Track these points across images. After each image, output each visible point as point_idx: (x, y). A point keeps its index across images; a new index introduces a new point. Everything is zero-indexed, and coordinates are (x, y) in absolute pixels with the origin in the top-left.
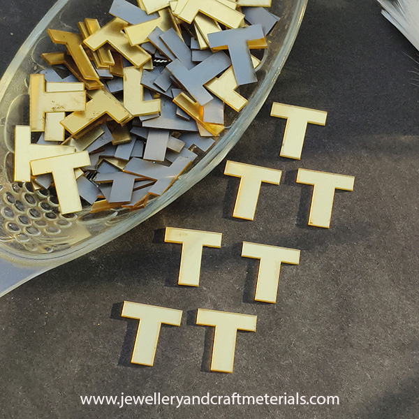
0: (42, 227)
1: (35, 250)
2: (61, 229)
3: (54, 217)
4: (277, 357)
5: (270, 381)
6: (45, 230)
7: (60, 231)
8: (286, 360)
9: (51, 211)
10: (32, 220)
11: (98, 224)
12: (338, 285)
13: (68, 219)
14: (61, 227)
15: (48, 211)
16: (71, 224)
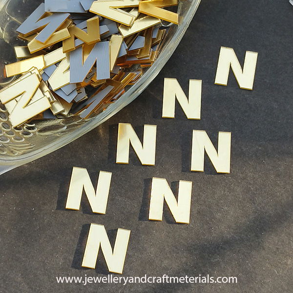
2: (24, 138)
4: (209, 256)
7: (24, 139)
12: (254, 204)
13: (30, 131)
14: (25, 136)
16: (32, 134)
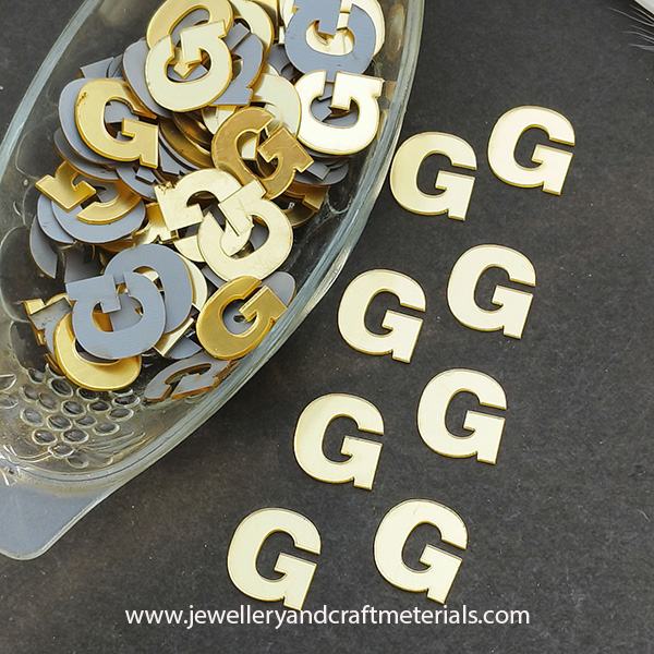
0: (89, 427)
1: (86, 465)
3: (104, 408)
5: (494, 549)
6: (94, 430)
8: (513, 514)
9: (97, 399)
10: (71, 419)
11: (173, 404)
15: (92, 401)
